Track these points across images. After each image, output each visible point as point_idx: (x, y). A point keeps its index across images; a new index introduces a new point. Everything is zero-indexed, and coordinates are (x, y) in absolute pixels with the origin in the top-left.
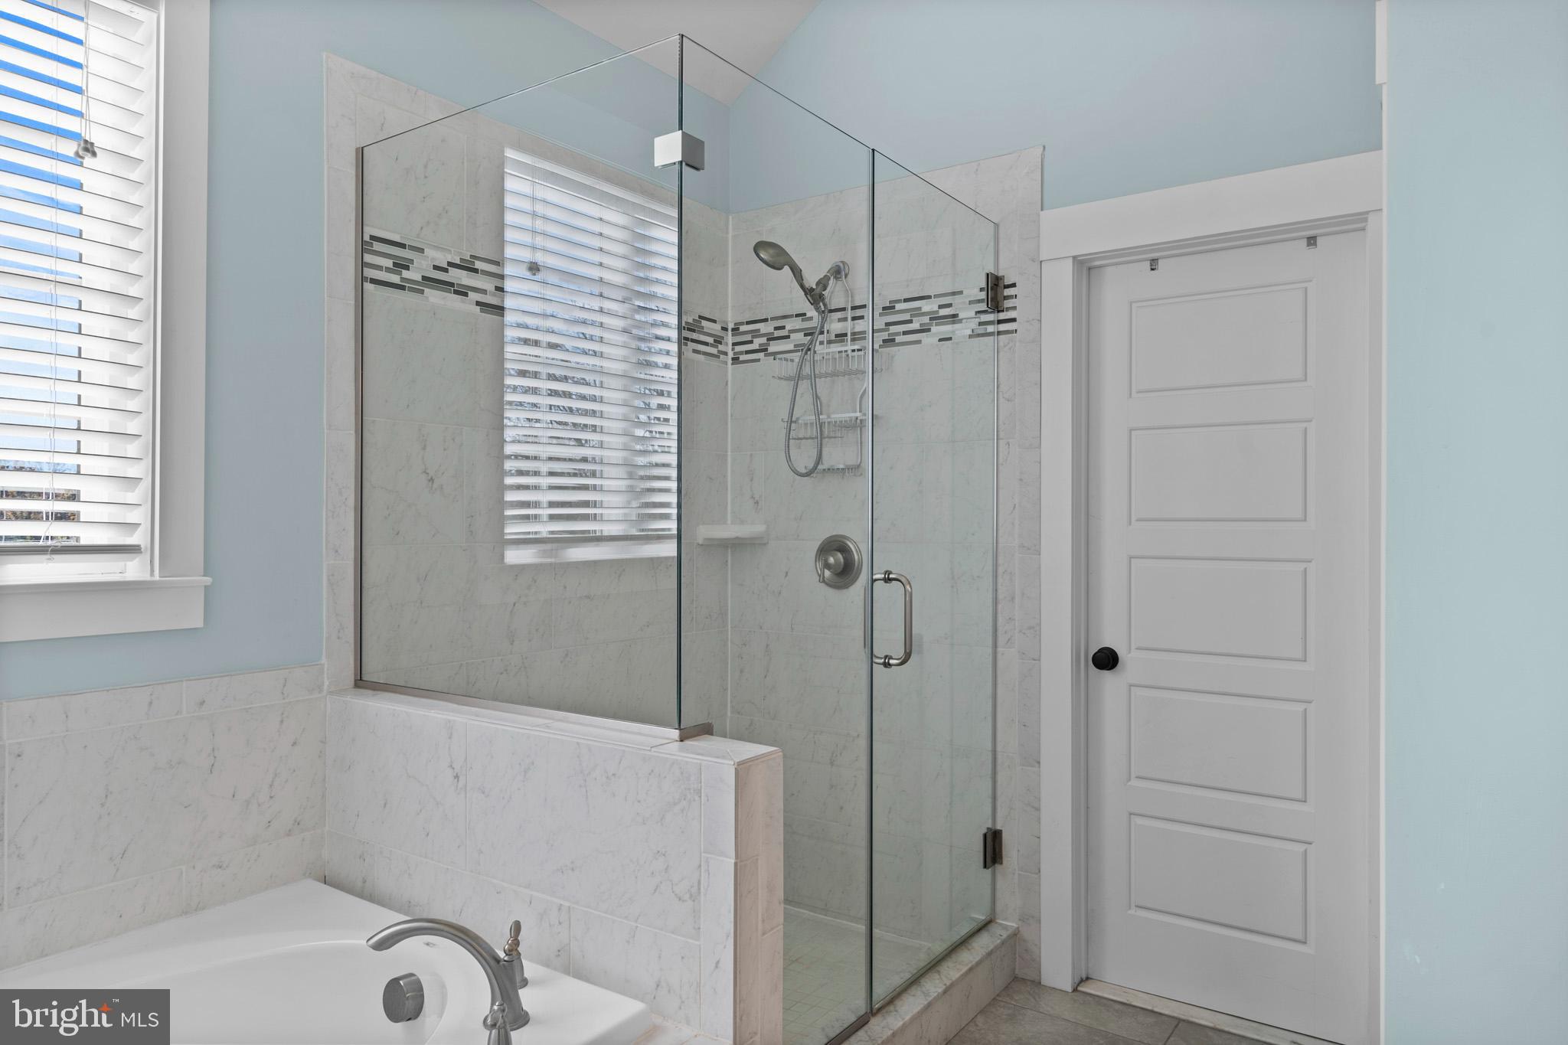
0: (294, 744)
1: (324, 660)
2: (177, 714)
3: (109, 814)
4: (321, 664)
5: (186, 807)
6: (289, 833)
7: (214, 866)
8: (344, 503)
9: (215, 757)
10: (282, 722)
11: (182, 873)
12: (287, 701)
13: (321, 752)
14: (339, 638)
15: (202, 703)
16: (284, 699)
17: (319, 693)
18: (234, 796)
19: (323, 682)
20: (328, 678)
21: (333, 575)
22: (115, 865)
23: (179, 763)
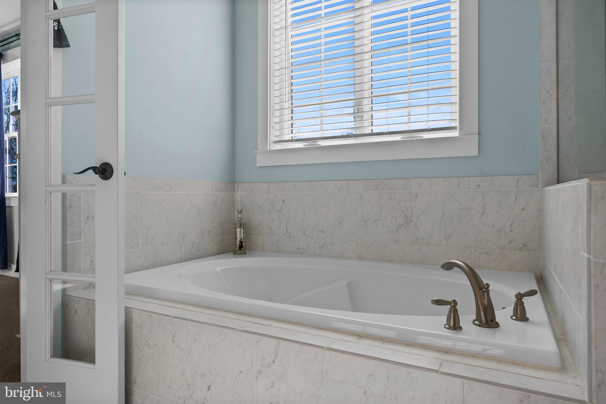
0: (523, 209)
1: (540, 173)
2: (469, 189)
3: (444, 222)
4: (538, 175)
5: (473, 226)
6: (521, 249)
7: (485, 253)
8: (550, 97)
9: (485, 209)
10: (516, 199)
11: (472, 252)
12: (519, 189)
13: (538, 216)
14: (547, 162)
15: (479, 186)
16: (517, 189)
17: (537, 188)
18: (493, 226)
19: (539, 183)
20: (541, 182)
21: (544, 132)
22: (447, 241)
23: (470, 208)
